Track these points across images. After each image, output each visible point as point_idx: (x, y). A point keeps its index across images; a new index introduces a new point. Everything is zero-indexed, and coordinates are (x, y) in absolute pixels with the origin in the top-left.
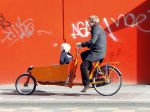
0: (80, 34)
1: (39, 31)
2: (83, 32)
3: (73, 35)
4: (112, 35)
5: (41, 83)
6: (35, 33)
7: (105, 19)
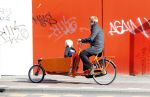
0: (116, 31)
1: (81, 29)
2: (119, 30)
3: (111, 32)
4: (144, 33)
5: (49, 73)
6: (77, 30)
7: (139, 19)
